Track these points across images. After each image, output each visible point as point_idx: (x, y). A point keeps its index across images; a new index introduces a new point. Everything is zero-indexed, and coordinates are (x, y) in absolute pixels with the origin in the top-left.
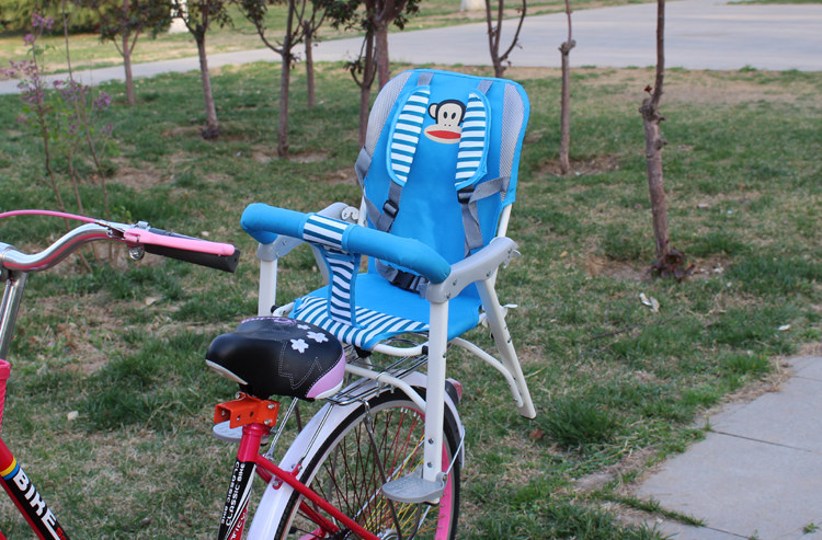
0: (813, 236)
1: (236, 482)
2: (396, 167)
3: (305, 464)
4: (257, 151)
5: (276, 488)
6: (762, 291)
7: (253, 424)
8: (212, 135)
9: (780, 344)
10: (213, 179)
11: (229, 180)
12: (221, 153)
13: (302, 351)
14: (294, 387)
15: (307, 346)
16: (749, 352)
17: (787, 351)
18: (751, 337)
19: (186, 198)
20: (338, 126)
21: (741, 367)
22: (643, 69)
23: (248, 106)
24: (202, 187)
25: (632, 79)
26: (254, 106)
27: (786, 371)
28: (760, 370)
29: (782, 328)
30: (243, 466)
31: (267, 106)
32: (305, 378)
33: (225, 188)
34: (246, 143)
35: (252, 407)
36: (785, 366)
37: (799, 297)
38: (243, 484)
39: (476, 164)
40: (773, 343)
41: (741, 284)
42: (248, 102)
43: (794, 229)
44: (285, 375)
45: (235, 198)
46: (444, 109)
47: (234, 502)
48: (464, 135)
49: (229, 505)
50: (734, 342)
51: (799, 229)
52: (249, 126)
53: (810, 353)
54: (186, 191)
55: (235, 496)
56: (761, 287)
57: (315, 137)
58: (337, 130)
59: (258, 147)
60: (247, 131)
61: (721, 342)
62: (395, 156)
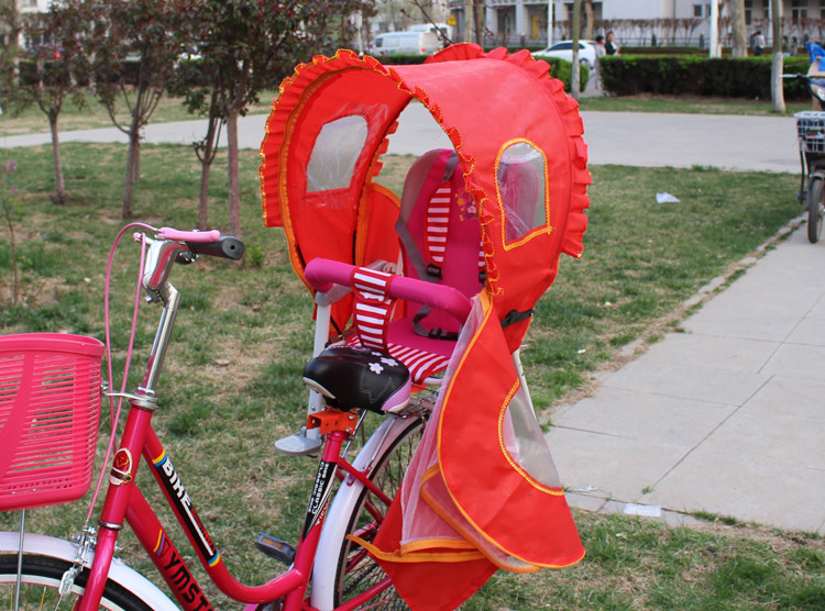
0: (581, 285)
1: (321, 478)
3: (373, 466)
4: (102, 215)
5: (350, 485)
6: (556, 325)
7: (337, 431)
8: (60, 200)
9: (582, 362)
10: (78, 236)
11: (91, 238)
12: (74, 215)
13: (378, 372)
14: (372, 401)
15: (382, 369)
16: (562, 369)
17: (589, 368)
18: (559, 358)
19: (59, 250)
20: (165, 195)
21: (560, 380)
22: (402, 157)
23: (78, 178)
24: (70, 243)
25: (397, 164)
26: (83, 178)
27: (594, 382)
28: (575, 382)
29: (580, 352)
30: (327, 466)
31: (95, 178)
32: (380, 395)
33: (90, 244)
34: (92, 208)
35: (336, 417)
36: (593, 379)
37: (585, 329)
38: (326, 481)
40: (577, 363)
41: (540, 320)
42: (78, 174)
43: (565, 279)
44: (364, 391)
45: (102, 252)
47: (319, 495)
49: (315, 497)
50: (548, 362)
51: (569, 280)
52: (89, 194)
53: (606, 369)
54: (57, 246)
55: (320, 490)
56: (555, 322)
57: (148, 204)
58: (165, 199)
59: (101, 211)
60: (88, 198)
61: (538, 362)
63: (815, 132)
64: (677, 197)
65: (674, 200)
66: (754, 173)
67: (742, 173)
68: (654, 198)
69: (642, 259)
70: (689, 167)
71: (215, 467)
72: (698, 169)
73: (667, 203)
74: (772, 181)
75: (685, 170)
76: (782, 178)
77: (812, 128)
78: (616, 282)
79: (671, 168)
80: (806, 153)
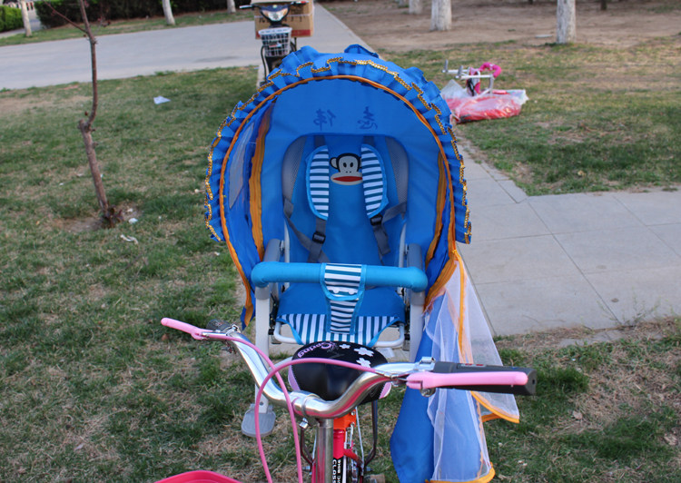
2: (318, 207)
6: (180, 217)
16: (216, 253)
39: (379, 198)
41: (165, 216)
46: (342, 161)
48: (365, 178)
50: (201, 249)
56: (177, 215)
61: (195, 251)
62: (315, 200)
63: (275, 43)
64: (165, 97)
65: (166, 100)
66: (199, 71)
67: (192, 73)
68: (153, 101)
69: (186, 150)
70: (153, 73)
71: (28, 429)
72: (160, 74)
73: (163, 103)
74: (214, 75)
75: (151, 76)
76: (219, 72)
77: (272, 40)
78: (187, 172)
79: (141, 77)
80: (267, 58)
